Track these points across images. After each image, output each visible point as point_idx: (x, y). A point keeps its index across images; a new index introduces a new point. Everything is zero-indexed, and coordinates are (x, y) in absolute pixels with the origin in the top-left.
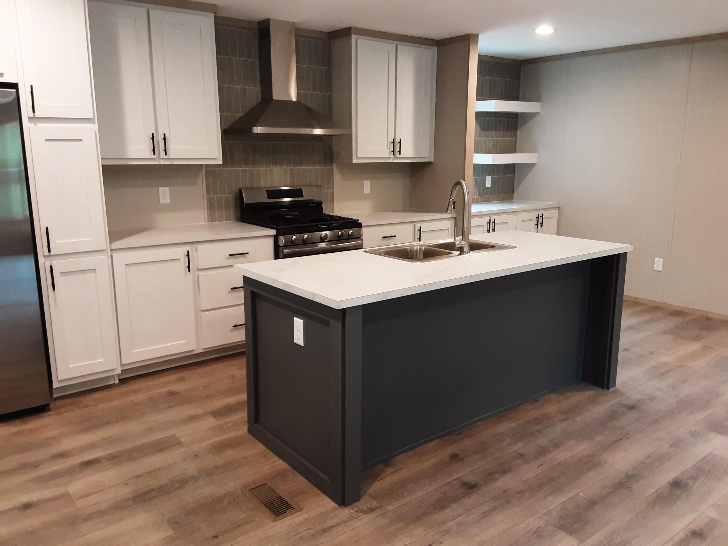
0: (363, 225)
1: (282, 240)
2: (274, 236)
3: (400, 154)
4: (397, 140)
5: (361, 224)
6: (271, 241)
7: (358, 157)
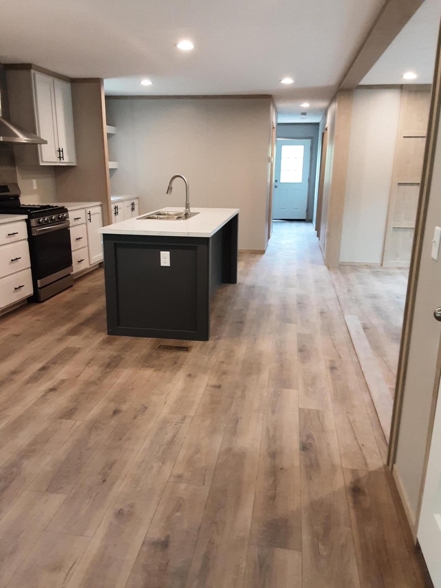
0: (68, 210)
1: (33, 222)
2: (25, 220)
3: (63, 160)
4: (61, 150)
5: (67, 209)
6: (24, 224)
7: (44, 161)
